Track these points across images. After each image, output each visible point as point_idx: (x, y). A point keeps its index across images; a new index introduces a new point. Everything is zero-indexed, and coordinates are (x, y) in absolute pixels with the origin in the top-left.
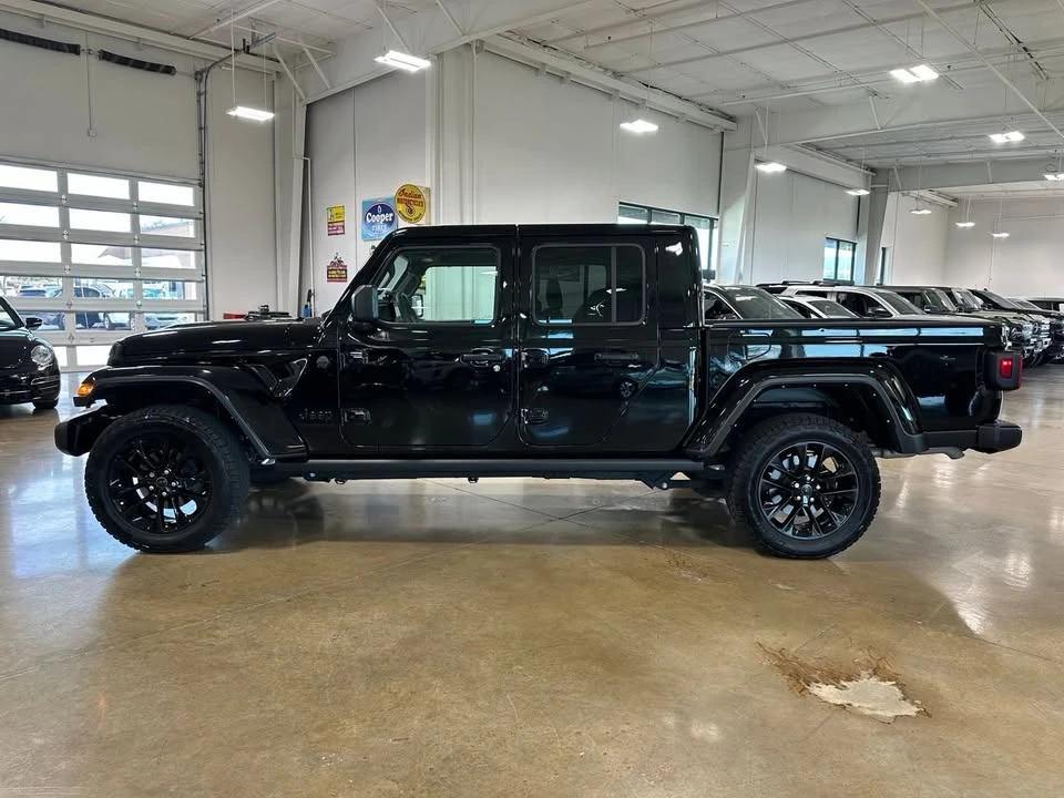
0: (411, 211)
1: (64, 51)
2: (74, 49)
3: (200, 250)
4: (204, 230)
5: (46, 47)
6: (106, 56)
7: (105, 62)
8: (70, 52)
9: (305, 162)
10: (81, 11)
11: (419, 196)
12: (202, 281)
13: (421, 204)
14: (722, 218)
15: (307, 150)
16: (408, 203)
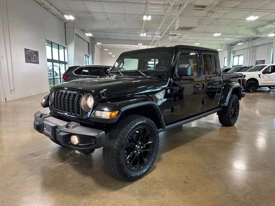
14: (67, 47)
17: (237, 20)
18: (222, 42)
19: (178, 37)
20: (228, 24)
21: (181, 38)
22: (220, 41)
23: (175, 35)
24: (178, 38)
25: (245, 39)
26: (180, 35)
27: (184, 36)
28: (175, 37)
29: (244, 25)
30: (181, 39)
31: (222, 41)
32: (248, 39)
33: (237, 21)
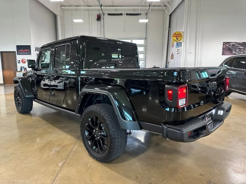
0: (177, 39)
1: (119, 15)
2: (121, 14)
3: (144, 54)
4: (146, 50)
5: (113, 15)
6: (127, 14)
7: (127, 16)
8: (121, 15)
9: (169, 30)
10: (123, 6)
11: (180, 34)
12: (144, 61)
13: (181, 36)
15: (169, 27)
16: (176, 37)
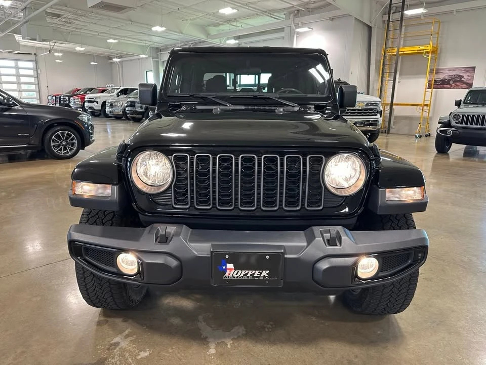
17: (185, 8)
18: (147, 42)
19: (63, 20)
20: (168, 14)
21: (70, 23)
22: (142, 40)
23: (58, 16)
24: (63, 23)
25: (181, 43)
26: (69, 17)
27: (77, 20)
28: (56, 20)
29: (190, 19)
30: (70, 25)
31: (146, 40)
32: (186, 43)
33: (185, 10)
